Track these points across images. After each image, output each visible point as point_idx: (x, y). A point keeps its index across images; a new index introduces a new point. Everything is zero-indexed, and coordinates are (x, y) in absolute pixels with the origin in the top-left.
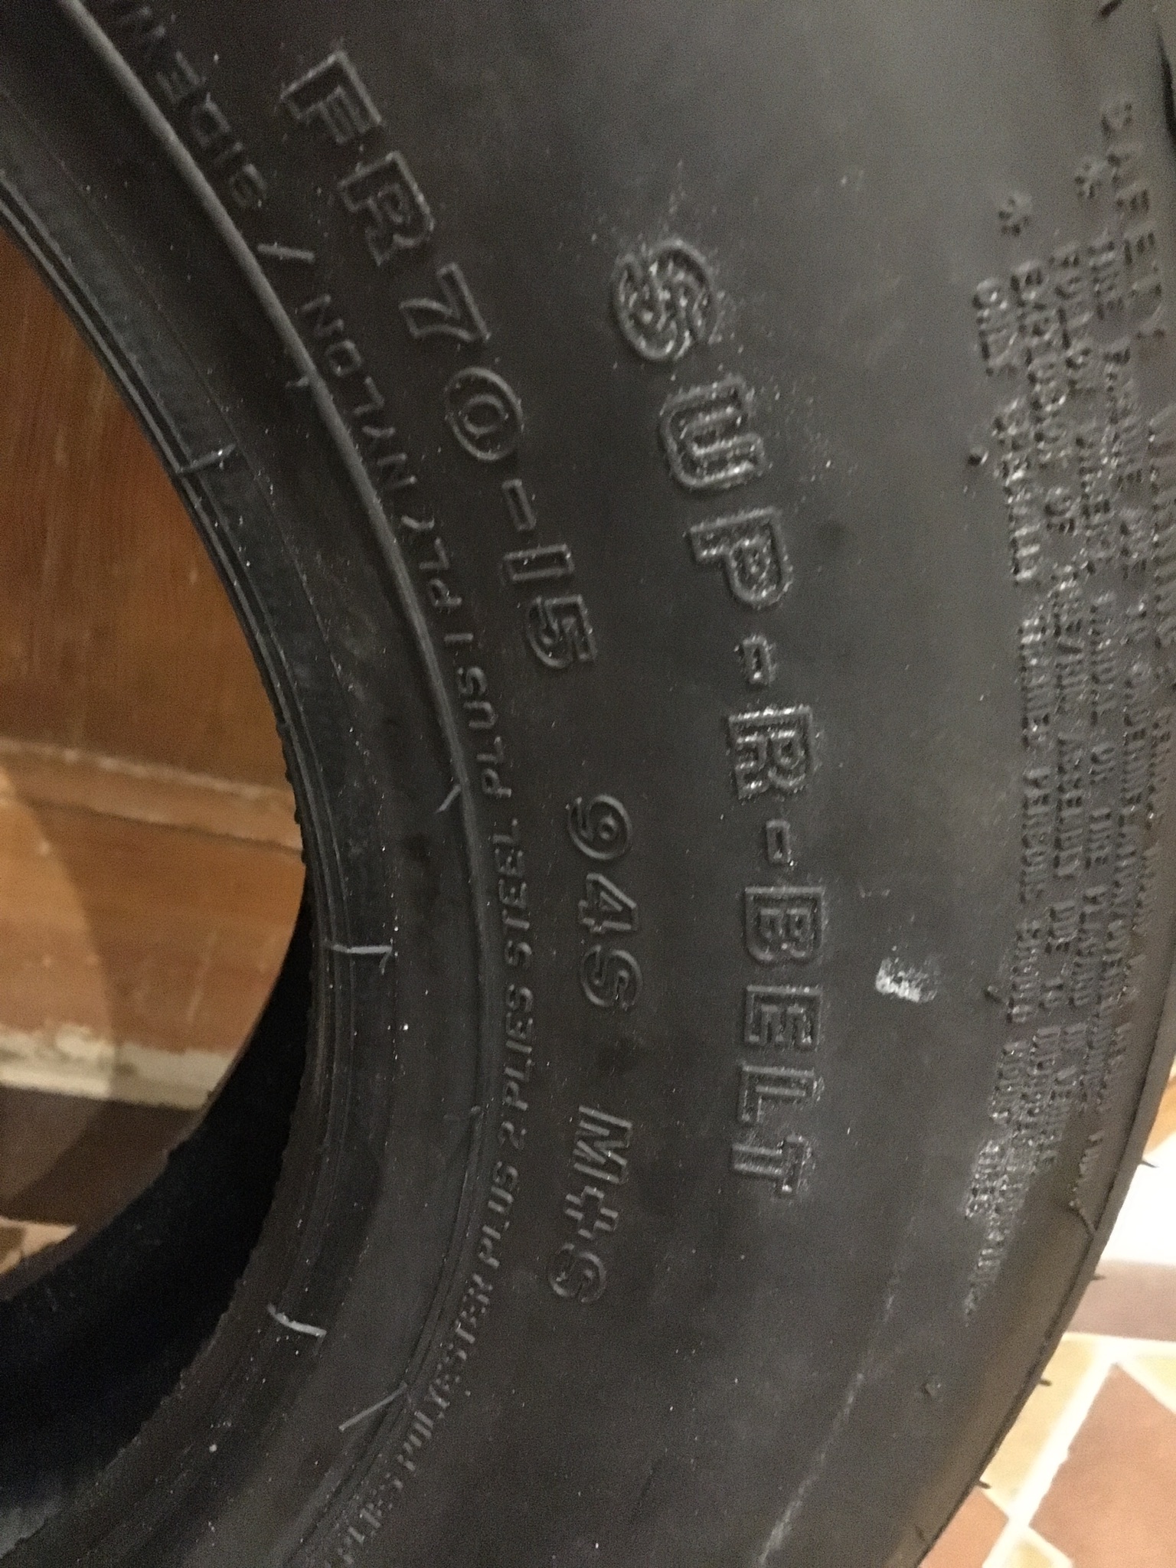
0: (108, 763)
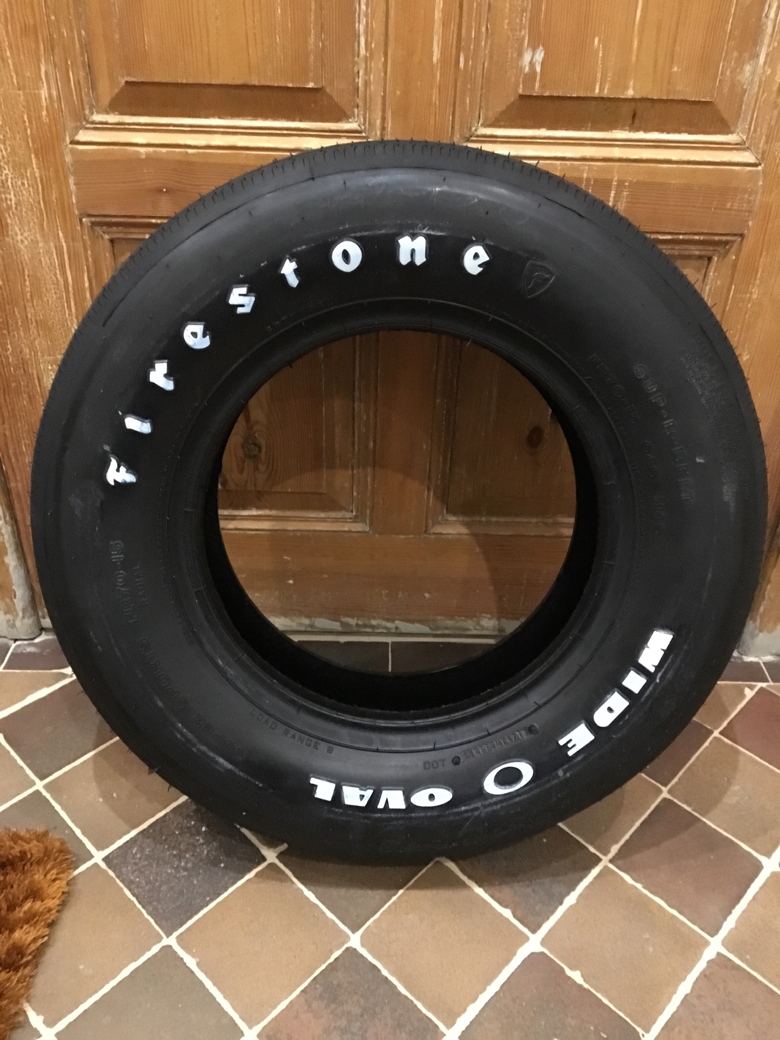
0: (494, 519)
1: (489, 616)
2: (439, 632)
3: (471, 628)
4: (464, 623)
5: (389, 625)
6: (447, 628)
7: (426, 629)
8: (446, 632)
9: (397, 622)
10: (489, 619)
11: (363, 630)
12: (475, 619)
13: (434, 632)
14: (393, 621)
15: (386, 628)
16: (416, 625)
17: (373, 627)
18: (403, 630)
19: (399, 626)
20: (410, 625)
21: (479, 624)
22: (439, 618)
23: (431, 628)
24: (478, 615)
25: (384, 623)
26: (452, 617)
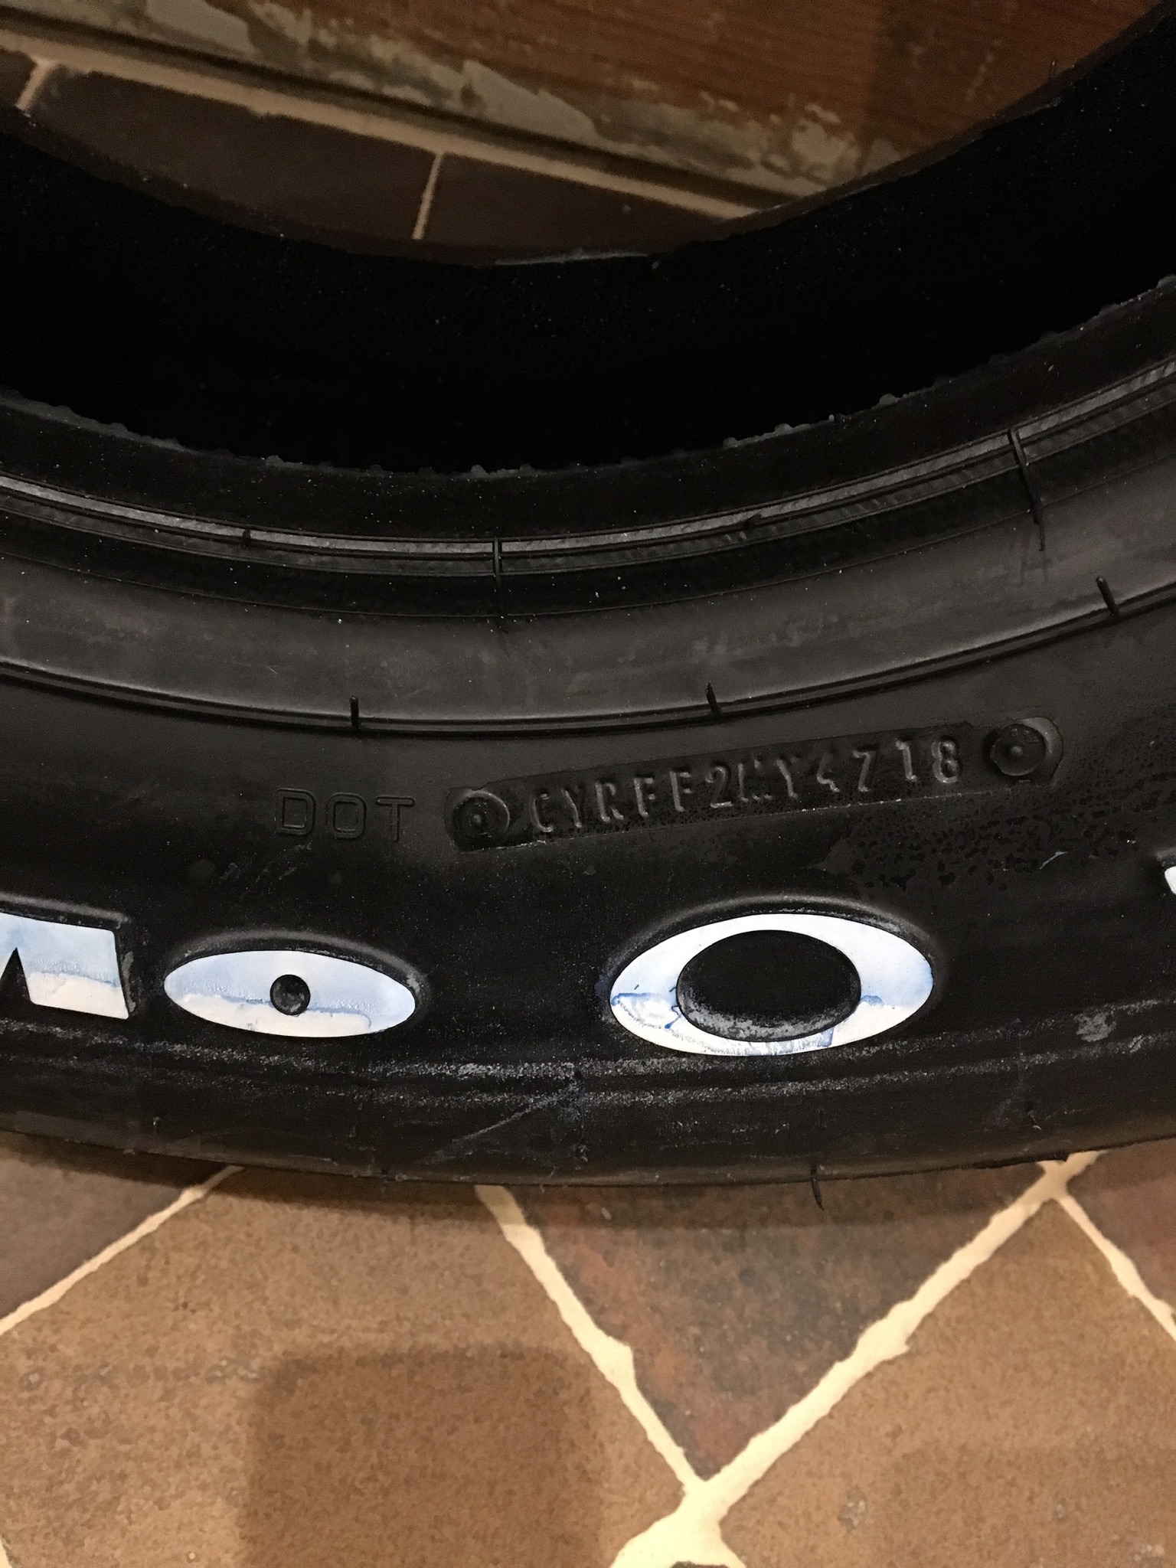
1: (832, 117)
2: (627, 149)
3: (754, 155)
4: (730, 129)
5: (440, 73)
6: (660, 139)
7: (578, 126)
8: (656, 154)
9: (471, 67)
10: (831, 130)
11: (337, 76)
12: (774, 119)
13: (610, 146)
14: (453, 56)
15: (424, 84)
16: (545, 95)
17: (373, 68)
18: (493, 113)
19: (478, 89)
20: (523, 92)
21: (784, 146)
22: (638, 84)
23: (598, 123)
24: (791, 101)
25: (420, 62)
26: (687, 91)
